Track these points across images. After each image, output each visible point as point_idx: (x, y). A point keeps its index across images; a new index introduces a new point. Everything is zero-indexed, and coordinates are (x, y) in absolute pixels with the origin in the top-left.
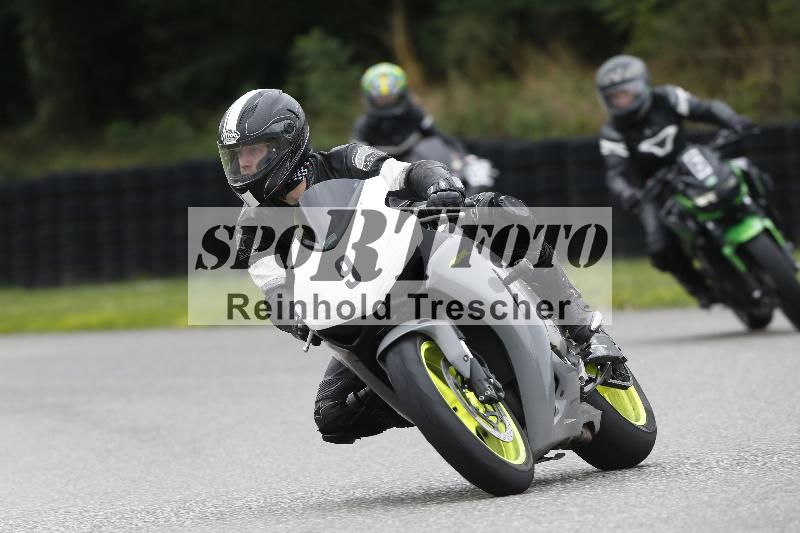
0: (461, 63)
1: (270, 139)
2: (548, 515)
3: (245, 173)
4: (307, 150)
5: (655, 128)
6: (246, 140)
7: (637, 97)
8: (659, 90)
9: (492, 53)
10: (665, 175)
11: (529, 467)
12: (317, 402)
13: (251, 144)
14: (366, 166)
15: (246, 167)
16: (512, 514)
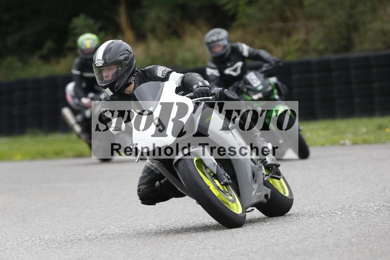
0: (153, 31)
1: (118, 63)
2: (198, 250)
3: (106, 79)
4: (135, 68)
5: (233, 63)
6: (107, 64)
7: (225, 47)
8: (234, 45)
9: (169, 26)
10: (238, 85)
11: (244, 214)
12: (139, 186)
13: (109, 66)
14: (163, 75)
15: (106, 77)
16: (180, 250)
